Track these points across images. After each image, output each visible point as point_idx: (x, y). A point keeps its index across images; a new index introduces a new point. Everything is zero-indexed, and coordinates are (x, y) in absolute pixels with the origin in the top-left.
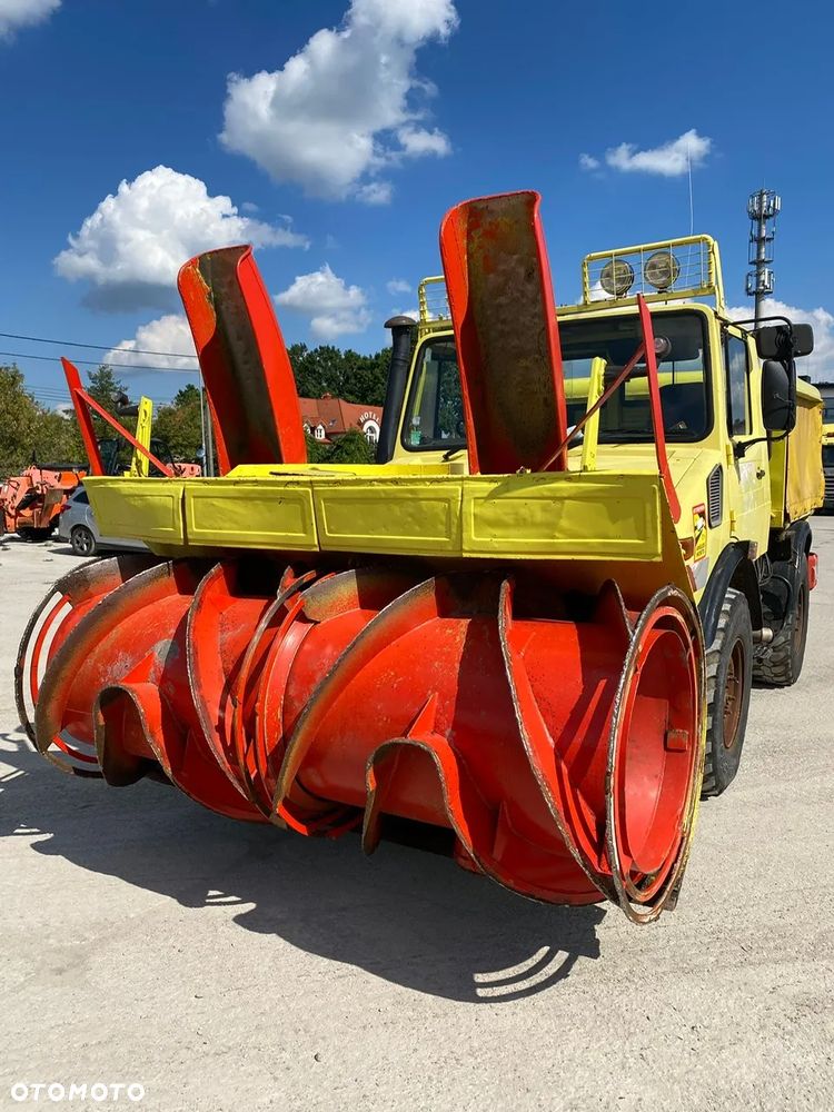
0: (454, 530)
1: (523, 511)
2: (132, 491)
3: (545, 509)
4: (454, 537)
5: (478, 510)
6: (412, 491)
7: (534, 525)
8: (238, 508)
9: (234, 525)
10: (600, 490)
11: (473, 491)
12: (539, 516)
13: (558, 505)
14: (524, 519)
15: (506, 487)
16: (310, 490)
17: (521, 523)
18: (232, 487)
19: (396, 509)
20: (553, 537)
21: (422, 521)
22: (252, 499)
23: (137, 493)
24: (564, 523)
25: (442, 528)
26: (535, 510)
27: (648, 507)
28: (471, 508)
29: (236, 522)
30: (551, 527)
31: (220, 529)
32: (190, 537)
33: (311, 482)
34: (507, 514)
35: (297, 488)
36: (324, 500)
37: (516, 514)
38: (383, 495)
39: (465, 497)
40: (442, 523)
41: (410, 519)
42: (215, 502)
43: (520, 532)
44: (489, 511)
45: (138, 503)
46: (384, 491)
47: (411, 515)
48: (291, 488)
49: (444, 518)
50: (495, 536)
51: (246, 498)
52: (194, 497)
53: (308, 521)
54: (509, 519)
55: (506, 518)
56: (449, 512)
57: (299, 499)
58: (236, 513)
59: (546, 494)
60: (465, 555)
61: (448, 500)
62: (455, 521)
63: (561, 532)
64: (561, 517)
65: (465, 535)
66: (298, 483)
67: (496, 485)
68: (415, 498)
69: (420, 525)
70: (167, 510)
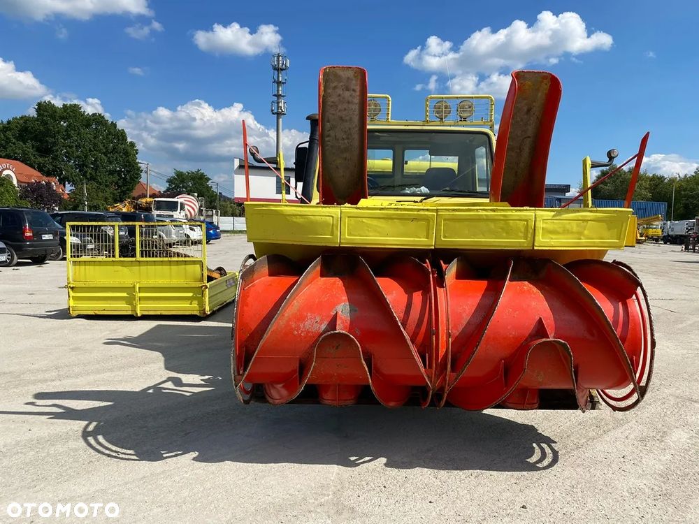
0: (529, 235)
1: (568, 227)
2: (294, 212)
3: (578, 225)
4: (529, 239)
5: (544, 226)
6: (503, 216)
7: (572, 233)
8: (382, 224)
9: (378, 234)
10: (606, 217)
11: (542, 216)
12: (575, 229)
13: (585, 224)
14: (568, 230)
15: (559, 213)
16: (435, 214)
17: (566, 232)
18: (379, 211)
19: (492, 225)
20: (580, 239)
21: (508, 231)
22: (391, 219)
23: (299, 213)
24: (586, 232)
25: (521, 235)
26: (574, 226)
27: (624, 225)
28: (540, 225)
29: (379, 232)
30: (580, 234)
31: (367, 236)
32: (342, 241)
33: (437, 210)
34: (560, 228)
35: (426, 213)
36: (445, 220)
37: (564, 228)
38: (485, 218)
39: (538, 219)
40: (521, 232)
41: (500, 230)
42: (364, 220)
43: (565, 236)
44: (549, 226)
45: (300, 220)
46: (486, 215)
47: (502, 228)
48: (422, 213)
49: (523, 230)
50: (552, 238)
51: (389, 218)
52: (348, 217)
53: (430, 231)
54: (560, 230)
55: (559, 230)
56: (527, 227)
57: (427, 219)
58: (380, 227)
59: (580, 218)
60: (535, 248)
61: (526, 221)
62: (531, 231)
63: (584, 236)
64: (585, 229)
65: (537, 238)
66: (427, 210)
67: (553, 213)
68: (506, 219)
69: (507, 233)
70: (326, 224)
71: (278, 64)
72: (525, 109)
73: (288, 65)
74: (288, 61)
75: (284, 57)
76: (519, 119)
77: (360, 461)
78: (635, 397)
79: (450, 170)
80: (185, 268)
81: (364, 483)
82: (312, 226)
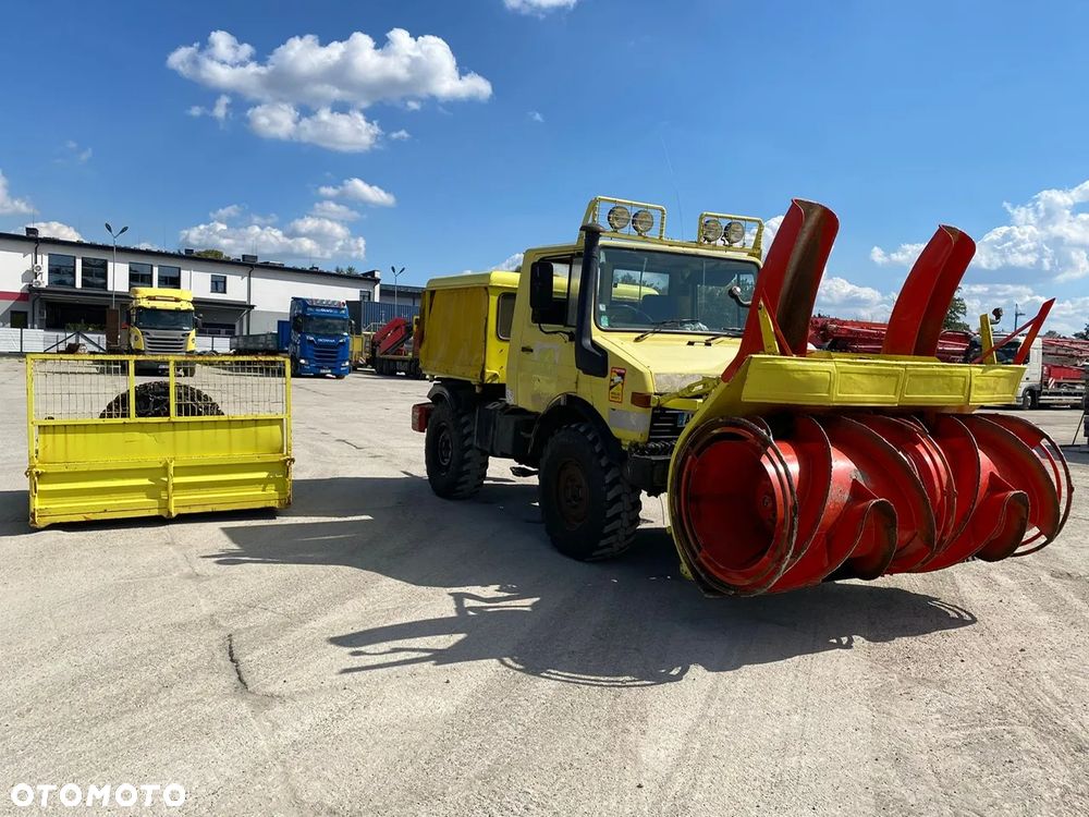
0: (966, 392)
1: (988, 383)
4: (965, 395)
5: (976, 382)
6: (950, 372)
7: (990, 388)
8: (865, 380)
9: (860, 391)
11: (975, 372)
12: (992, 385)
13: (998, 379)
14: (988, 386)
15: (985, 370)
16: (904, 370)
19: (940, 381)
20: (994, 394)
21: (951, 388)
22: (872, 374)
25: (961, 391)
26: (991, 382)
28: (974, 382)
29: (862, 389)
30: (994, 390)
31: (852, 394)
32: (833, 400)
34: (985, 384)
35: (898, 369)
36: (910, 376)
38: (937, 373)
39: (972, 375)
40: (961, 388)
41: (946, 386)
42: (853, 376)
44: (979, 382)
46: (938, 371)
47: (948, 385)
48: (895, 368)
49: (962, 386)
50: (979, 394)
51: (870, 374)
52: (841, 373)
53: (898, 388)
54: (985, 386)
56: (965, 383)
57: (897, 375)
58: (863, 383)
60: (970, 404)
61: (965, 377)
62: (967, 387)
63: (996, 392)
64: (998, 385)
65: (971, 394)
67: (982, 370)
68: (951, 376)
69: (951, 389)
70: (823, 380)
80: (256, 432)
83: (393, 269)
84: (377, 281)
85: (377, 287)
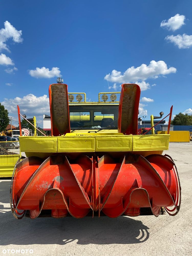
0: (131, 146)
1: (146, 142)
2: (38, 140)
3: (149, 141)
4: (131, 147)
5: (136, 142)
6: (120, 138)
7: (147, 144)
8: (74, 143)
9: (72, 147)
10: (160, 138)
11: (135, 138)
12: (148, 143)
13: (152, 140)
14: (146, 143)
15: (142, 137)
16: (94, 138)
17: (145, 144)
18: (72, 138)
19: (116, 142)
20: (151, 147)
21: (123, 145)
22: (77, 141)
23: (41, 140)
24: (153, 144)
25: (128, 146)
26: (148, 142)
27: (167, 140)
28: (135, 142)
30: (150, 145)
31: (68, 148)
32: (58, 150)
34: (142, 142)
35: (91, 138)
36: (98, 141)
37: (144, 142)
38: (113, 139)
39: (133, 139)
40: (128, 145)
41: (120, 144)
42: (67, 142)
43: (145, 146)
44: (138, 142)
45: (41, 143)
46: (114, 138)
47: (120, 143)
48: (89, 138)
49: (128, 144)
50: (140, 147)
51: (76, 141)
52: (60, 141)
53: (93, 145)
55: (142, 143)
56: (130, 143)
57: (91, 141)
58: (73, 144)
59: (150, 139)
60: (133, 151)
61: (129, 140)
62: (131, 144)
63: (152, 145)
64: (152, 143)
65: (134, 147)
66: (91, 137)
67: (140, 137)
68: (121, 140)
69: (122, 145)
70: (52, 144)
71: (59, 81)
72: (129, 98)
73: (63, 81)
74: (63, 80)
75: (61, 79)
76: (127, 101)
77: (67, 242)
78: (176, 211)
79: (111, 119)
80: (13, 159)
81: (66, 252)
82: (46, 145)
83: (143, 117)
84: (141, 120)
85: (141, 121)
